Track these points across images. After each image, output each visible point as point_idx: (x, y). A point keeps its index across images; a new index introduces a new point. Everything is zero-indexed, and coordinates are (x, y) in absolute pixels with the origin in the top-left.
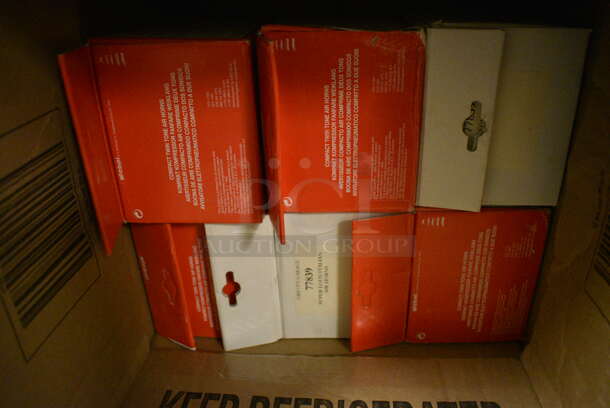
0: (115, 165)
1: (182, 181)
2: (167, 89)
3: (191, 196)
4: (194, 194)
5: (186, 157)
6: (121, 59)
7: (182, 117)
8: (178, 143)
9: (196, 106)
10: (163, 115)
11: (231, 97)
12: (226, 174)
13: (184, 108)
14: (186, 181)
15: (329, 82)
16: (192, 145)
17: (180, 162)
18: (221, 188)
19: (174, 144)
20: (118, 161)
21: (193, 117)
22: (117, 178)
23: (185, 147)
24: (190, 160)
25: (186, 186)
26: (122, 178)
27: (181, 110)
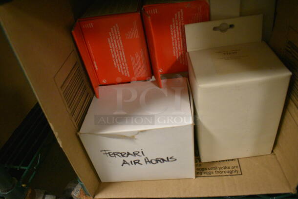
0: (93, 64)
1: (120, 67)
2: (110, 34)
3: (124, 72)
4: (125, 71)
5: (120, 58)
6: (91, 25)
7: (117, 44)
8: (117, 53)
9: (122, 39)
10: (110, 44)
11: (135, 34)
12: (136, 62)
13: (118, 41)
14: (121, 67)
15: (172, 23)
16: (122, 53)
17: (118, 60)
18: (135, 68)
19: (115, 54)
20: (95, 63)
21: (121, 43)
22: (95, 69)
23: (120, 55)
24: (122, 59)
25: (122, 69)
26: (97, 69)
27: (116, 41)
